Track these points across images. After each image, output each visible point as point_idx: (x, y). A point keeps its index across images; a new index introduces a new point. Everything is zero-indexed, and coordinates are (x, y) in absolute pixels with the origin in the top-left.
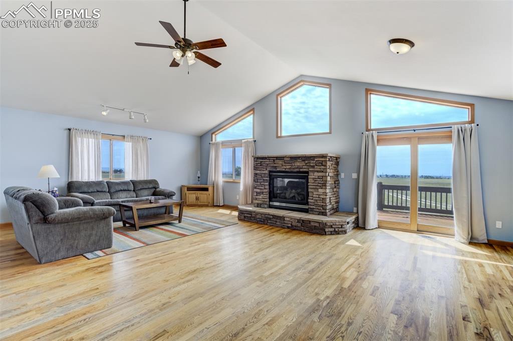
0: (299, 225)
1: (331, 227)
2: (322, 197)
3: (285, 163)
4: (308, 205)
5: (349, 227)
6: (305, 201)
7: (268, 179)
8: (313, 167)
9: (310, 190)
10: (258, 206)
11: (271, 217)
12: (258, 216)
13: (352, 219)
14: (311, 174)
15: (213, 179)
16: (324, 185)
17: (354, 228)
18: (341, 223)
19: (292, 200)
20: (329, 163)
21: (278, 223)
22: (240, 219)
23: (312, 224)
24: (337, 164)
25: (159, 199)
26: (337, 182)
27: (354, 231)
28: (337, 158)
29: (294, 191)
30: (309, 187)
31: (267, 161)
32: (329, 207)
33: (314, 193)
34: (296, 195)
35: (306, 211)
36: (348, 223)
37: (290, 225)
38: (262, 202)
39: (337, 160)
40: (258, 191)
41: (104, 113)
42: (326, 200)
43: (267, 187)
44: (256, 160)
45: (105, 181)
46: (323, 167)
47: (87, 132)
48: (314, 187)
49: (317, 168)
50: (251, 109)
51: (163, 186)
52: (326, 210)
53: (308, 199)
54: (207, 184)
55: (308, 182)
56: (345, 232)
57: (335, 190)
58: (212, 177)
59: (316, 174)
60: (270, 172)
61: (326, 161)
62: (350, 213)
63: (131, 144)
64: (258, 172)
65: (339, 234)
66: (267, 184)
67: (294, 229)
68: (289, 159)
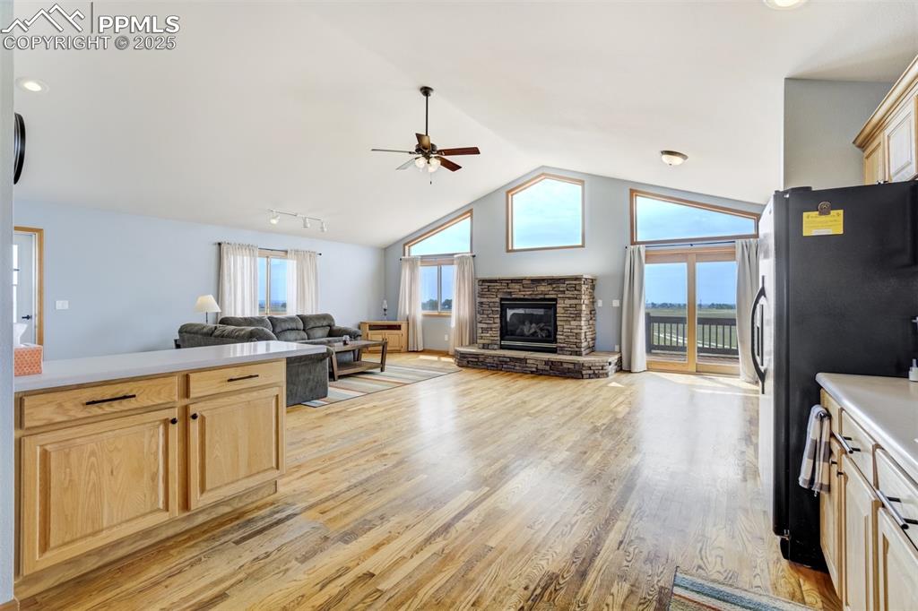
0: (548, 368)
1: (590, 368)
2: (575, 331)
3: (523, 287)
4: (556, 343)
5: (611, 369)
6: (552, 338)
7: (499, 309)
8: (563, 292)
9: (558, 323)
10: (485, 346)
11: (508, 360)
12: (488, 360)
13: (614, 359)
14: (559, 301)
15: (407, 313)
16: (578, 316)
17: (617, 371)
18: (602, 364)
19: (533, 337)
20: (584, 287)
21: (517, 368)
22: (460, 365)
23: (565, 366)
24: (593, 288)
25: (336, 342)
26: (592, 312)
27: (617, 374)
28: (593, 280)
29: (534, 325)
30: (558, 319)
31: (498, 286)
32: (584, 344)
33: (565, 327)
34: (538, 331)
35: (554, 351)
36: (610, 364)
37: (534, 369)
38: (490, 342)
39: (593, 282)
40: (485, 326)
41: (274, 221)
42: (581, 336)
43: (498, 321)
44: (481, 283)
45: (266, 317)
46: (576, 292)
47: (241, 246)
48: (565, 319)
49: (568, 294)
50: (468, 211)
51: (339, 323)
52: (581, 348)
53: (556, 334)
54: (396, 320)
55: (555, 313)
56: (607, 375)
57: (591, 322)
58: (405, 308)
59: (567, 301)
60: (502, 299)
61: (580, 285)
62: (612, 352)
63: (295, 262)
64: (485, 300)
65: (599, 377)
66: (498, 316)
67: (541, 375)
68: (529, 282)
